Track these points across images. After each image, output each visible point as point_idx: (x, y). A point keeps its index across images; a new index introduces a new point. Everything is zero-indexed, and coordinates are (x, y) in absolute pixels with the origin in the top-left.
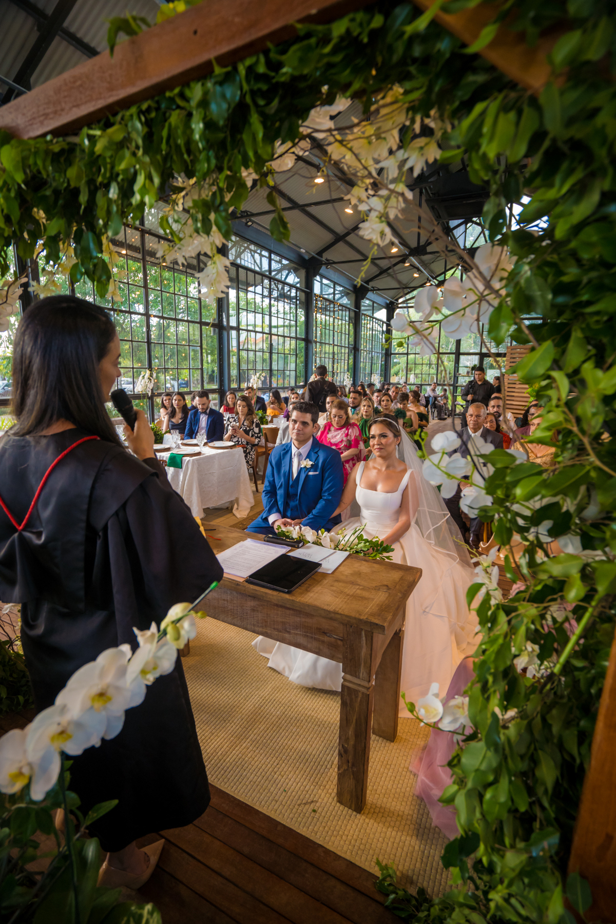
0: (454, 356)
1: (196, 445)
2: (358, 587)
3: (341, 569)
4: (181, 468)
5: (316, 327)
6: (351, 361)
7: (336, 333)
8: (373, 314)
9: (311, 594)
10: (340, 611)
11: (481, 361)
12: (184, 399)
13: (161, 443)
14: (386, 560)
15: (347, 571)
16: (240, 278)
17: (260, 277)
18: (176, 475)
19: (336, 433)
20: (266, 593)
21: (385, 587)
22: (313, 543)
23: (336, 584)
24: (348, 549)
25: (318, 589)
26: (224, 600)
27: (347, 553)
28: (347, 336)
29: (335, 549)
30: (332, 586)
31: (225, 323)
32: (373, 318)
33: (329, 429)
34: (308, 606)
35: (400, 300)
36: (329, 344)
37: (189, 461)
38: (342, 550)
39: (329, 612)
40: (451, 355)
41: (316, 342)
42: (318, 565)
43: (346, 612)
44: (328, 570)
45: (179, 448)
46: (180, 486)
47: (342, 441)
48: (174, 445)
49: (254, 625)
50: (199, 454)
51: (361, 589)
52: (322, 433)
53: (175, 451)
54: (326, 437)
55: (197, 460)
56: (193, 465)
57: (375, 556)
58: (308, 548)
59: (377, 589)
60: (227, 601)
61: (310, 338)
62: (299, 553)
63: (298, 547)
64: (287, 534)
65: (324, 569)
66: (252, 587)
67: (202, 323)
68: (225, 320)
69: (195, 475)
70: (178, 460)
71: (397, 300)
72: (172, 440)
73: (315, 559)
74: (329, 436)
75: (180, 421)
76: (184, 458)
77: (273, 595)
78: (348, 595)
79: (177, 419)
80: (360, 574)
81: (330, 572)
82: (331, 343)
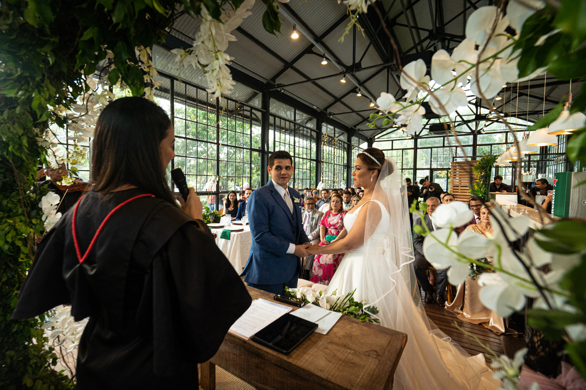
0: (412, 170)
1: (241, 224)
2: (349, 351)
3: (335, 330)
4: (230, 239)
5: (323, 153)
6: (345, 175)
7: (335, 157)
8: (359, 145)
9: (307, 357)
10: (332, 380)
11: (431, 173)
12: (236, 195)
13: (219, 222)
14: (374, 323)
15: (340, 332)
16: (276, 124)
17: (289, 123)
18: (225, 245)
19: (334, 218)
20: (267, 353)
21: (375, 353)
22: (313, 303)
23: (330, 346)
24: (341, 310)
25: (313, 351)
26: (234, 354)
27: (340, 314)
28: (343, 159)
29: (330, 310)
30: (326, 348)
31: (266, 150)
32: (359, 148)
33: (329, 216)
34: (304, 370)
35: (376, 137)
36: (331, 163)
37: (234, 235)
38: (336, 311)
39: (323, 379)
40: (410, 170)
41: (323, 162)
42: (315, 326)
43: (338, 381)
44: (324, 331)
45: (230, 226)
46: (228, 252)
47: (338, 223)
48: (226, 224)
49: (257, 381)
50: (242, 230)
51: (353, 354)
52: (324, 218)
53: (226, 228)
54: (327, 221)
55: (240, 234)
56: (237, 238)
57: (364, 318)
58: (309, 307)
59: (367, 355)
60: (236, 355)
61: (319, 160)
62: (299, 313)
63: (300, 307)
64: (292, 294)
65: (320, 329)
66: (256, 345)
67: (252, 150)
68: (266, 148)
69: (239, 244)
70: (228, 234)
71: (374, 137)
72: (226, 221)
73: (312, 319)
74: (329, 220)
75: (233, 209)
76: (231, 233)
77: (273, 355)
78: (340, 360)
79: (231, 208)
80: (351, 337)
81: (325, 333)
82: (333, 162)
